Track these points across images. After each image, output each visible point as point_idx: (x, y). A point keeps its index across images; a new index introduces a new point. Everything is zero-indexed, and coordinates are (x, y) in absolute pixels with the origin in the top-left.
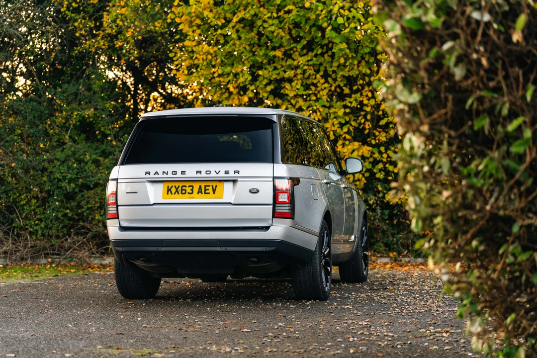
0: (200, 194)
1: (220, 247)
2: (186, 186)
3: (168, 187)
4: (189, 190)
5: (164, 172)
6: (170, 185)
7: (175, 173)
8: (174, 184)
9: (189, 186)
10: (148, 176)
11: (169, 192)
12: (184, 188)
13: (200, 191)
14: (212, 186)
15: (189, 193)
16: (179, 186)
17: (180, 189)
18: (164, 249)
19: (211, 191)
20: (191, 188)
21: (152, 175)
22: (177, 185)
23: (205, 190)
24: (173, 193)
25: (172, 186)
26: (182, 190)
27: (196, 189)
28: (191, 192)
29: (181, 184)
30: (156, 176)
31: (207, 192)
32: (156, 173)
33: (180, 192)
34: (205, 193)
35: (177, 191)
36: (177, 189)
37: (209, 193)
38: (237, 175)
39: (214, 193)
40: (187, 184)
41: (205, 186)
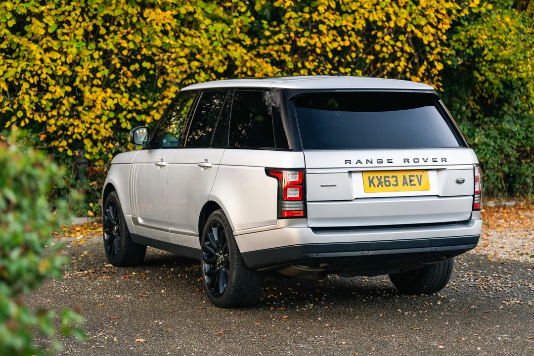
0: (405, 185)
1: (431, 247)
2: (389, 177)
3: (369, 177)
4: (393, 181)
5: (367, 160)
6: (371, 175)
7: (380, 161)
8: (375, 175)
9: (393, 177)
10: (348, 165)
11: (372, 184)
12: (387, 179)
13: (405, 183)
14: (417, 176)
15: (393, 185)
16: (381, 177)
17: (383, 180)
18: (371, 253)
19: (416, 182)
20: (395, 179)
21: (353, 164)
22: (379, 175)
23: (411, 181)
24: (376, 185)
25: (374, 177)
26: (386, 181)
27: (400, 181)
28: (395, 183)
29: (384, 175)
30: (359, 165)
31: (412, 183)
32: (359, 162)
33: (383, 184)
34: (411, 185)
35: (380, 183)
36: (379, 180)
37: (415, 185)
38: (444, 163)
39: (420, 184)
40: (390, 174)
41: (410, 176)
